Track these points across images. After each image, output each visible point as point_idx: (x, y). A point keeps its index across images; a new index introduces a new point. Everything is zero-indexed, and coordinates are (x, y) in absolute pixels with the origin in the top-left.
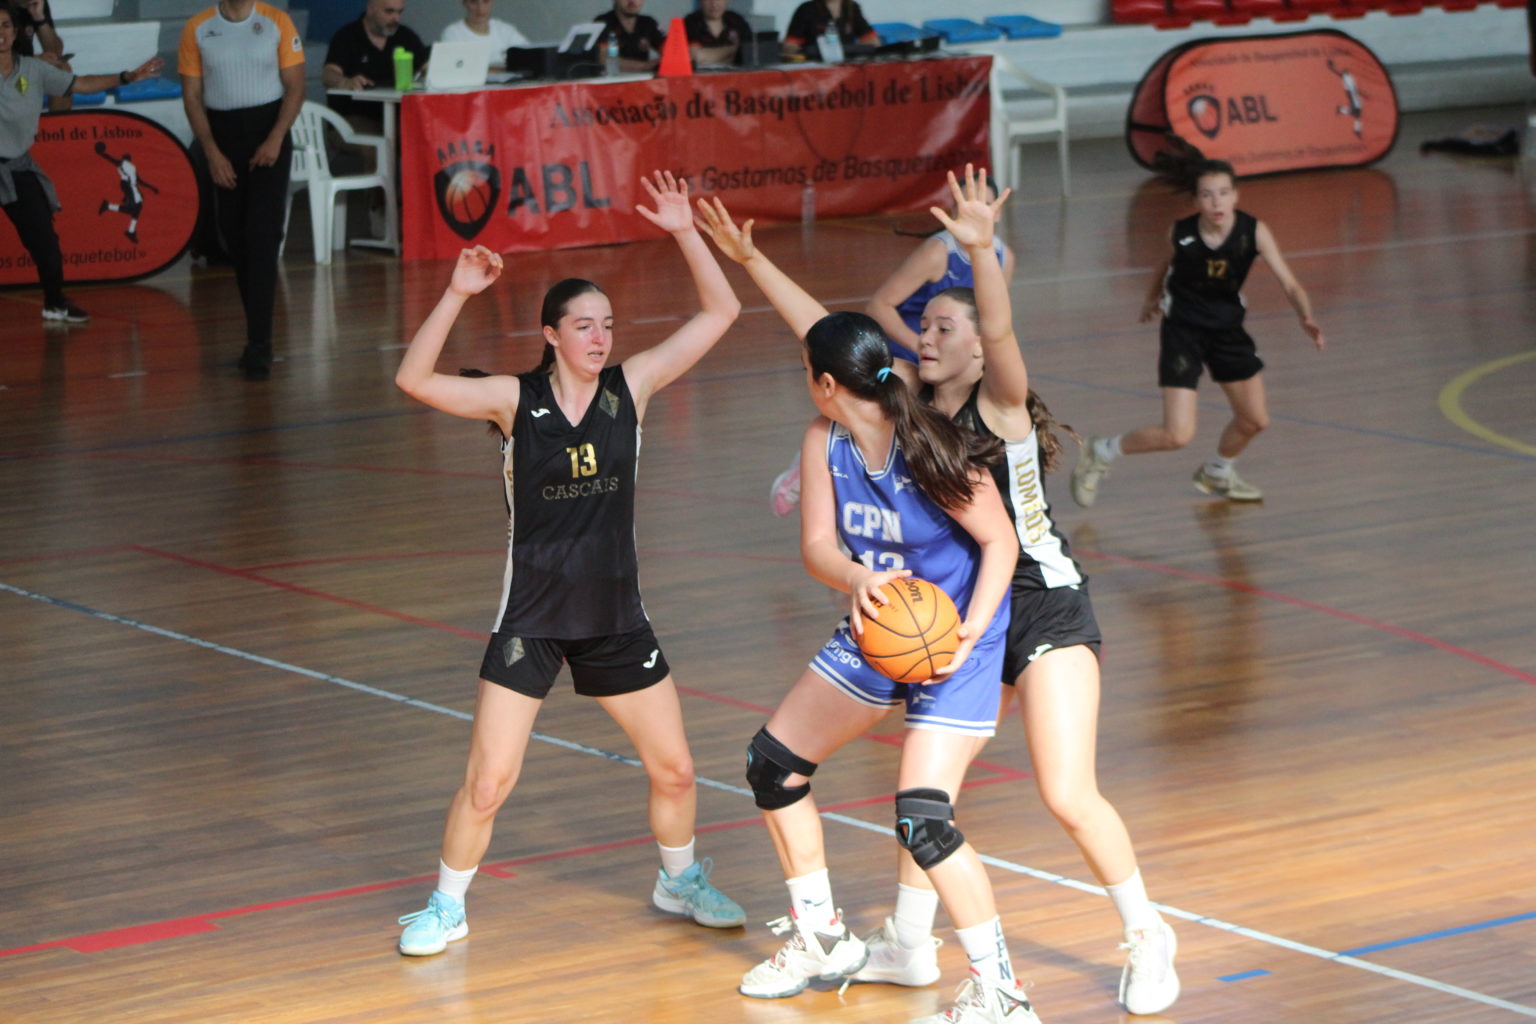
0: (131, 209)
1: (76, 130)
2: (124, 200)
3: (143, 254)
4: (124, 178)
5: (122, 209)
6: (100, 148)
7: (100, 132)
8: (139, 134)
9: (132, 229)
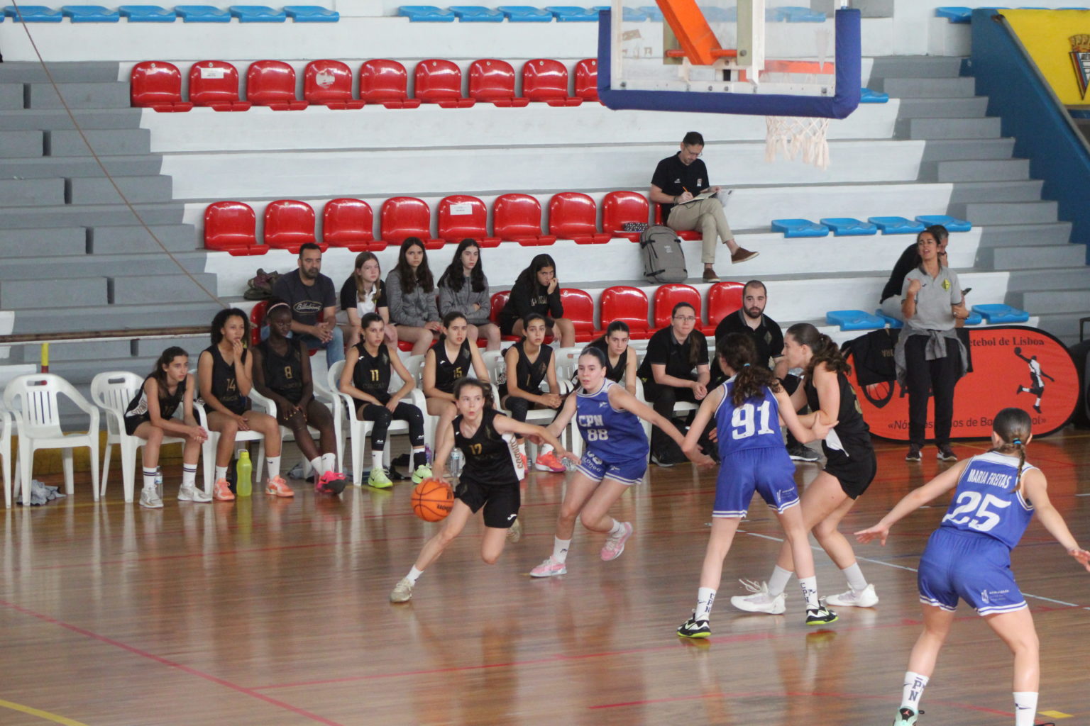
0: (1037, 392)
1: (1003, 339)
2: (1032, 386)
3: (1044, 421)
4: (1033, 371)
5: (1032, 391)
6: (1018, 352)
7: (1018, 340)
8: (1042, 343)
9: (1037, 404)
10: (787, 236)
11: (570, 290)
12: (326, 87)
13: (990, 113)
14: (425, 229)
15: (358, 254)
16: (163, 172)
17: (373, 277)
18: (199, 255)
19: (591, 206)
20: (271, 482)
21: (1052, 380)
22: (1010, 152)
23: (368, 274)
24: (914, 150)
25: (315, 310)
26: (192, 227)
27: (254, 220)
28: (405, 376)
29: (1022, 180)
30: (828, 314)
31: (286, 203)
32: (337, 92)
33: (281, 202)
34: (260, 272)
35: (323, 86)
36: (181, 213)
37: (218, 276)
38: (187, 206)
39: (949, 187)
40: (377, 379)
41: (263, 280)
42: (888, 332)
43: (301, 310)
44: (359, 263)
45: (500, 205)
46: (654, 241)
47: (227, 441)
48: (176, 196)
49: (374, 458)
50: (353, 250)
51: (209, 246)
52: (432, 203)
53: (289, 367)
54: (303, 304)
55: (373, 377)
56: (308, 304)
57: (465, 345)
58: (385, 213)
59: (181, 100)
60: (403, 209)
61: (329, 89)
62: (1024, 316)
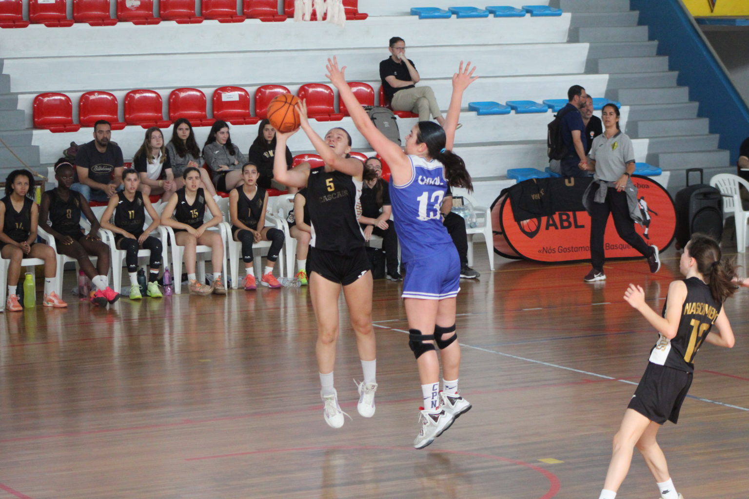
4: (642, 208)
8: (648, 186)
9: (646, 233)
10: (479, 114)
11: (310, 155)
12: (133, 9)
13: (640, 23)
14: (202, 111)
15: (146, 130)
16: (5, 71)
17: (158, 144)
18: (28, 132)
19: (330, 94)
20: (48, 297)
21: (656, 214)
22: (655, 51)
23: (154, 142)
24: (582, 50)
25: (108, 171)
26: (22, 112)
27: (71, 106)
28: (154, 216)
29: (663, 72)
30: (509, 171)
31: (96, 94)
32: (142, 12)
33: (92, 93)
34: (73, 144)
35: (132, 8)
36: (16, 101)
37: (41, 147)
38: (20, 96)
39: (606, 77)
40: (133, 217)
41: (74, 150)
42: (535, 180)
43: (97, 171)
44: (148, 137)
45: (260, 94)
46: (376, 119)
47: (15, 266)
48: (13, 90)
49: (131, 278)
50: (144, 127)
51: (37, 126)
52: (208, 92)
53: (70, 211)
54: (98, 166)
55: (130, 216)
56: (102, 166)
57: (200, 192)
58: (171, 100)
59: (22, 19)
60: (185, 98)
61: (135, 10)
62: (658, 171)
